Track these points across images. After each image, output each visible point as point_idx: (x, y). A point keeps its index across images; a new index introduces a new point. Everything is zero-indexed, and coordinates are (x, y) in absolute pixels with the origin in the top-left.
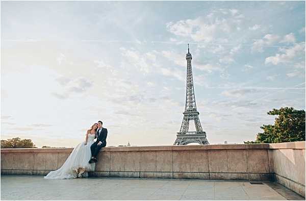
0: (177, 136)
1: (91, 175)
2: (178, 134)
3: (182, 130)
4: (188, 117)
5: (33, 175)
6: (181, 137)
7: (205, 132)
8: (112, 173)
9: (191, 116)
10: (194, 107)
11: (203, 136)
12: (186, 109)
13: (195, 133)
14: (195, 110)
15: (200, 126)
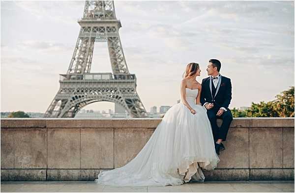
0: (61, 82)
1: (210, 177)
2: (62, 78)
3: (73, 67)
4: (90, 34)
5: (49, 179)
6: (70, 86)
7: (134, 76)
8: (254, 172)
9: (101, 30)
10: (107, 8)
11: (128, 86)
12: (86, 11)
13: (107, 78)
14: (111, 14)
15: (123, 59)
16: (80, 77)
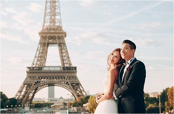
0: (27, 72)
3: (35, 63)
4: (47, 41)
6: (34, 75)
7: (75, 68)
9: (54, 38)
10: (57, 24)
11: (73, 74)
13: (59, 69)
16: (40, 68)
